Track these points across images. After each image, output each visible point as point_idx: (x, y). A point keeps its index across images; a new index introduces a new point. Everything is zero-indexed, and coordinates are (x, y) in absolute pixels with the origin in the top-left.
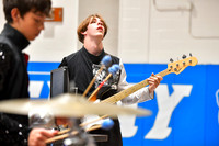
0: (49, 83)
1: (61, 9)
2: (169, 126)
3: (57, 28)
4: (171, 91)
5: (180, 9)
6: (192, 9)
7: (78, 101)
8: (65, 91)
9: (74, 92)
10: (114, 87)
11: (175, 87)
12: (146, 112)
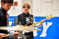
0: (14, 22)
1: (17, 2)
2: (46, 33)
3: (16, 7)
4: (47, 24)
5: (49, 2)
6: (52, 2)
7: (22, 27)
8: (18, 24)
9: (20, 24)
10: (32, 23)
11: (48, 23)
12: (40, 30)
